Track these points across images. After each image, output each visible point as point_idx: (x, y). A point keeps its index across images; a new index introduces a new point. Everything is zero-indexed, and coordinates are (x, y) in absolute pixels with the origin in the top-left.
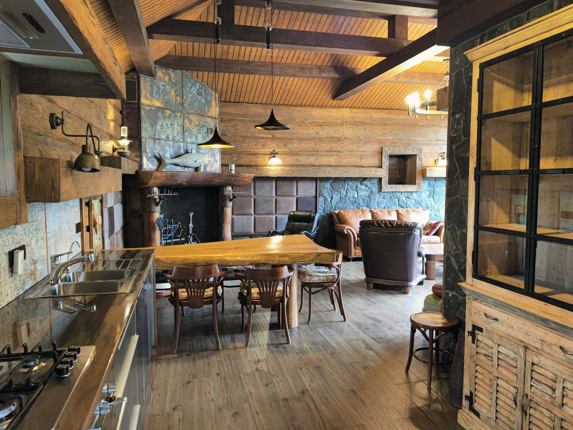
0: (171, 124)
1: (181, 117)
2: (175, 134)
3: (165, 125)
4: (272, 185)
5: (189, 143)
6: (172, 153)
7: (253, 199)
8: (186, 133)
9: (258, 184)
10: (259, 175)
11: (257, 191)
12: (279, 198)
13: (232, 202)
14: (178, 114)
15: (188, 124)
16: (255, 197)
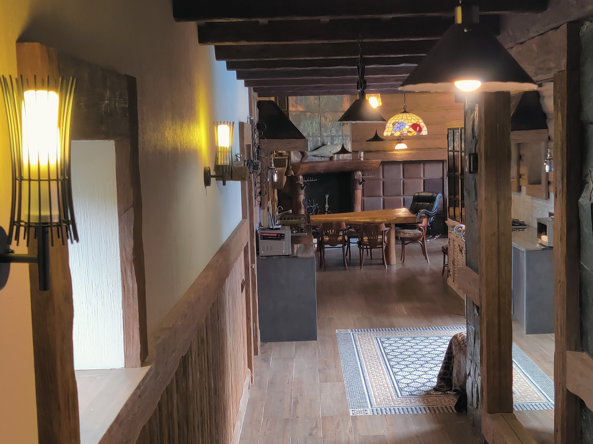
0: (311, 123)
1: (318, 116)
2: (314, 131)
3: (306, 124)
4: (400, 168)
5: (325, 136)
6: (312, 146)
7: (381, 182)
8: (322, 129)
9: (386, 167)
10: (387, 160)
11: (385, 175)
12: (406, 181)
13: (362, 185)
14: (316, 114)
15: (324, 121)
16: (384, 180)
